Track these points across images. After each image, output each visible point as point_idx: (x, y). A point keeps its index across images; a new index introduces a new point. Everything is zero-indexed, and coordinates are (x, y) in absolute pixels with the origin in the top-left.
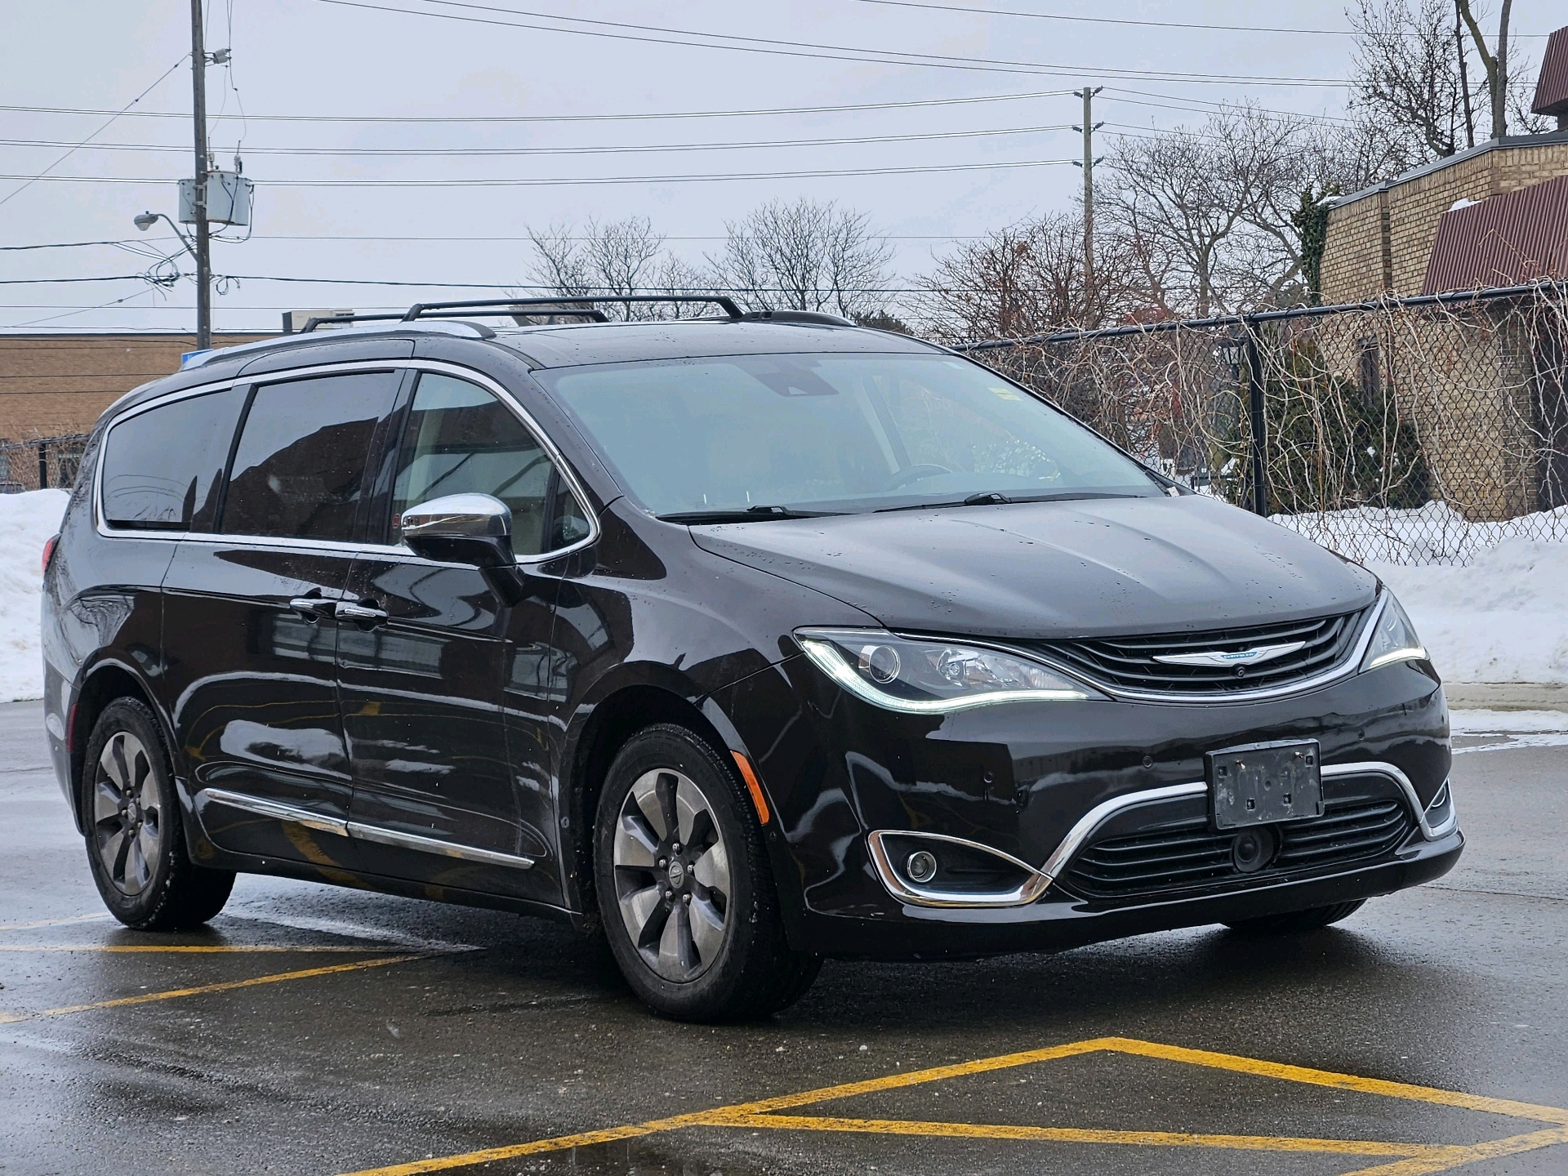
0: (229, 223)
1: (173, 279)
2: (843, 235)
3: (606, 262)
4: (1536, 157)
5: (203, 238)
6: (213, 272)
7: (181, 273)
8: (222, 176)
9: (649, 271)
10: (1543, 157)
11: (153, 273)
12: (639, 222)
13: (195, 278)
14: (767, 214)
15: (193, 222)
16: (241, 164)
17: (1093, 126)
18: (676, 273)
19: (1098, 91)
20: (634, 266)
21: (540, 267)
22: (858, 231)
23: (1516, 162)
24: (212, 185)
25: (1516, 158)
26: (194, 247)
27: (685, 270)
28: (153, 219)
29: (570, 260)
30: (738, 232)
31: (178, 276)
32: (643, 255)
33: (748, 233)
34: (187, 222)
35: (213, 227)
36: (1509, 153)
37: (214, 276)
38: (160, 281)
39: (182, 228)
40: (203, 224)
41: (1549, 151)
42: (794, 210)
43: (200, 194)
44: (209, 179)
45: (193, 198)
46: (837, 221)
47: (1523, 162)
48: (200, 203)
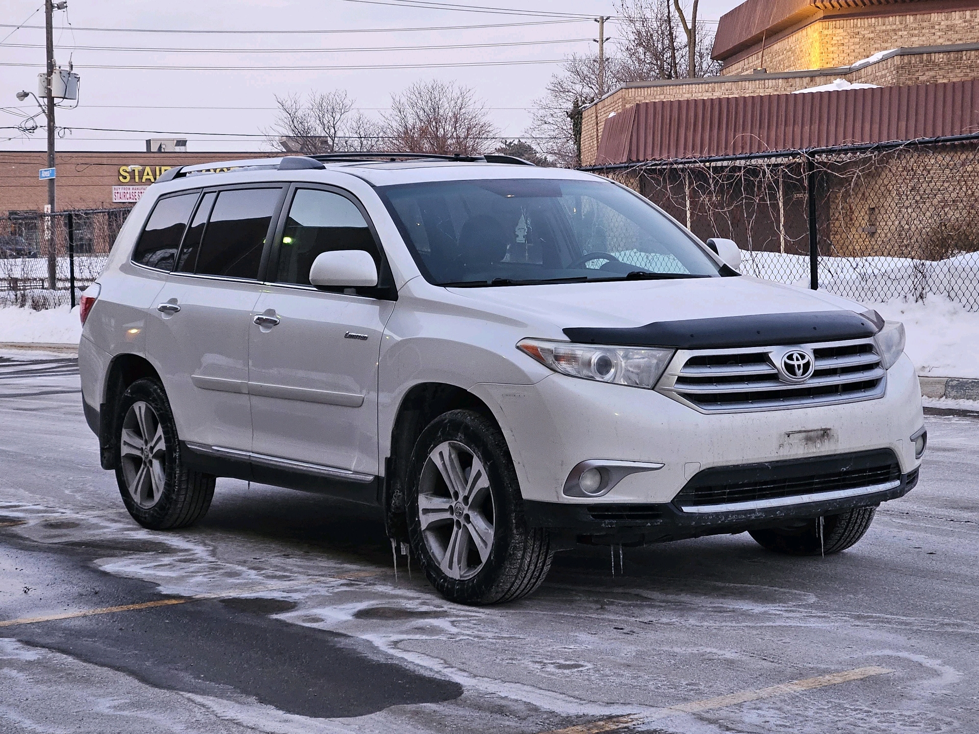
0: (64, 98)
1: (34, 128)
2: (459, 102)
3: (321, 115)
4: (643, 93)
5: (51, 105)
6: (56, 125)
7: (38, 126)
8: (61, 73)
9: (345, 121)
10: (646, 93)
11: (23, 126)
12: (340, 92)
13: (46, 128)
14: (415, 89)
15: (45, 97)
16: (72, 65)
17: (604, 39)
18: (361, 122)
19: (608, 18)
20: (337, 117)
21: (283, 118)
22: (468, 99)
23: (633, 95)
24: (55, 77)
25: (633, 93)
26: (46, 111)
27: (366, 120)
28: (26, 95)
29: (300, 114)
30: (397, 99)
31: (37, 127)
32: (343, 111)
33: (404, 100)
34: (43, 97)
35: (56, 101)
36: (630, 90)
37: (57, 127)
38: (27, 130)
39: (41, 100)
40: (51, 99)
41: (649, 90)
42: (430, 87)
43: (49, 82)
44: (53, 74)
45: (45, 84)
46: (456, 93)
47: (636, 95)
48: (49, 87)
